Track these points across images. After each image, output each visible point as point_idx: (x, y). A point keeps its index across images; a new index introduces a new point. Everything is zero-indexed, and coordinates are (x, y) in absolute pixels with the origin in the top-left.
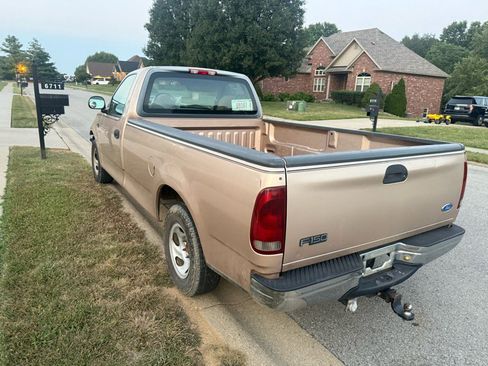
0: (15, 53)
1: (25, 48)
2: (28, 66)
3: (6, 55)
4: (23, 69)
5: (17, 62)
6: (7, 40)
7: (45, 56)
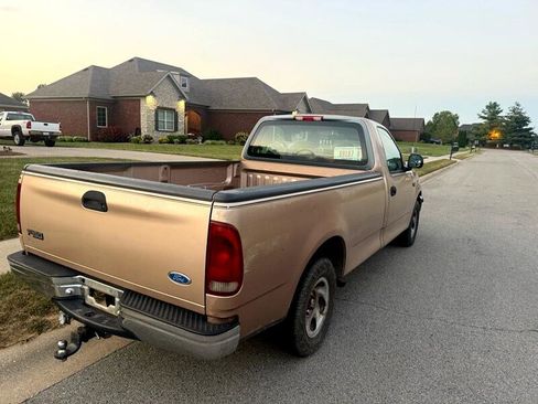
0: (492, 119)
1: (505, 112)
2: (502, 132)
3: (482, 121)
4: (496, 135)
5: (491, 128)
6: (487, 107)
7: (525, 121)
